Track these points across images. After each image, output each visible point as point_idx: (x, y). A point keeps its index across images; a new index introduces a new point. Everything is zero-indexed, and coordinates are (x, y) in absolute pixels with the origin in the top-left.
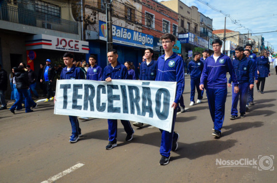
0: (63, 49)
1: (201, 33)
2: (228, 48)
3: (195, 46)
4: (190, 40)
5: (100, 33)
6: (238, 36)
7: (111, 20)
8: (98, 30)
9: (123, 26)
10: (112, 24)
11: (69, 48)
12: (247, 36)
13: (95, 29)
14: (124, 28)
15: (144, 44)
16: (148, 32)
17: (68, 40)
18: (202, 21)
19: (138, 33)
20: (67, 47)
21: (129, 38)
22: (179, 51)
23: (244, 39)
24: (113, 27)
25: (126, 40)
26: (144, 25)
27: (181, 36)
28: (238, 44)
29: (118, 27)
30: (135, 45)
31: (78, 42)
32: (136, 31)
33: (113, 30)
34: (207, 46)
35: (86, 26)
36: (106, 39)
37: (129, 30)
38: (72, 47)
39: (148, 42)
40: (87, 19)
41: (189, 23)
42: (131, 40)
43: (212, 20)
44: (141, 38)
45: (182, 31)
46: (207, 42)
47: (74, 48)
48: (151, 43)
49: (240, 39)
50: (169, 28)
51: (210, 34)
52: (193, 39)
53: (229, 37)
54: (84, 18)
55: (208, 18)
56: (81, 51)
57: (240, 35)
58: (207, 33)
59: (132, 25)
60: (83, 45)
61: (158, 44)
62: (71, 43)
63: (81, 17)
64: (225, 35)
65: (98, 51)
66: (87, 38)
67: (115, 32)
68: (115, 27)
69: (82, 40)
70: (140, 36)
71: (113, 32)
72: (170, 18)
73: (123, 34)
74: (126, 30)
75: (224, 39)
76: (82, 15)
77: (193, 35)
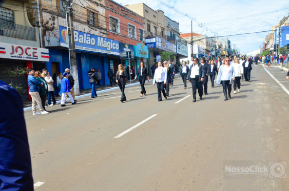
0: (20, 57)
1: (168, 37)
3: (163, 51)
4: (157, 44)
5: (61, 40)
6: (205, 39)
7: (72, 25)
8: (58, 36)
9: (87, 31)
10: (73, 30)
11: (27, 56)
12: (213, 39)
13: (55, 35)
14: (87, 33)
15: (109, 49)
16: (114, 37)
17: (24, 47)
18: (169, 25)
19: (102, 39)
20: (24, 55)
21: (93, 44)
22: (147, 56)
23: (211, 43)
24: (75, 32)
25: (90, 46)
26: (109, 30)
28: (205, 47)
29: (81, 33)
31: (36, 49)
32: (101, 37)
33: (75, 36)
35: (45, 32)
36: (67, 46)
37: (92, 36)
38: (30, 56)
40: (45, 25)
41: (156, 28)
42: (96, 46)
43: (178, 24)
44: (106, 44)
45: (149, 36)
47: (32, 57)
48: (118, 49)
49: (207, 42)
50: (135, 33)
51: (177, 38)
52: (160, 44)
53: (196, 41)
54: (42, 23)
55: (174, 21)
56: (41, 59)
57: (207, 38)
58: (174, 37)
59: (96, 30)
60: (42, 53)
62: (28, 51)
63: (38, 23)
64: (192, 38)
66: (47, 45)
67: (77, 38)
68: (77, 33)
69: (41, 47)
70: (104, 42)
71: (76, 38)
73: (86, 39)
74: (89, 36)
75: (192, 43)
76: (39, 20)
77: (160, 39)
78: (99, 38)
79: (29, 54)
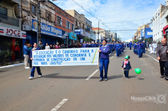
0: (11, 35)
1: (86, 29)
2: (100, 38)
3: (84, 37)
4: (81, 33)
5: (33, 27)
6: (105, 32)
7: (40, 19)
11: (15, 35)
12: (109, 32)
14: (46, 24)
15: (57, 34)
18: (87, 23)
19: (54, 28)
20: (13, 34)
21: (49, 30)
22: (76, 39)
23: (107, 34)
25: (47, 31)
26: (56, 23)
27: (76, 31)
28: (104, 36)
29: (43, 24)
30: (52, 35)
31: (20, 31)
34: (89, 37)
35: (23, 22)
36: (36, 31)
38: (16, 35)
39: (59, 34)
41: (80, 24)
42: (50, 32)
43: (91, 22)
45: (77, 28)
46: (90, 35)
47: (17, 35)
48: (61, 34)
50: (70, 25)
51: (91, 30)
52: (83, 34)
54: (22, 17)
55: (89, 21)
56: (21, 37)
58: (89, 29)
60: (23, 34)
61: (65, 35)
62: (16, 32)
64: (99, 31)
65: (30, 38)
66: (24, 29)
67: (41, 27)
69: (22, 30)
70: (55, 30)
72: (70, 20)
73: (46, 28)
74: (47, 26)
75: (98, 33)
76: (20, 15)
77: (82, 30)
78: (52, 27)
79: (16, 34)
